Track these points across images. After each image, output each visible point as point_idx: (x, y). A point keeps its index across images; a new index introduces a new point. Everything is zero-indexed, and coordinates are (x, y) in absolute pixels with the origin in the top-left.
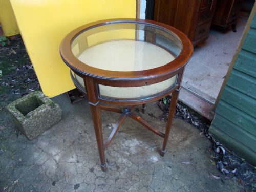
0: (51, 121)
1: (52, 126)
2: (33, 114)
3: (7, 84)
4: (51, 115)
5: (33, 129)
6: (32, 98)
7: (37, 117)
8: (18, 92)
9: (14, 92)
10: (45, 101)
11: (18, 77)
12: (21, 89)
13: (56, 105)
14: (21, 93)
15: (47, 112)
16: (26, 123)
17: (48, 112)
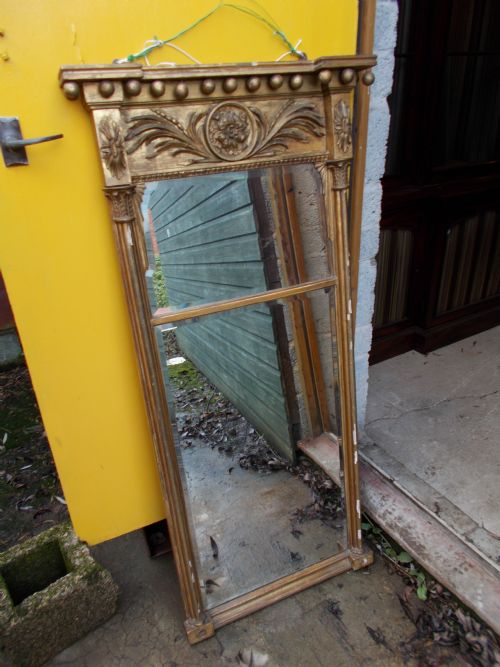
0: (85, 620)
1: (85, 634)
2: (37, 605)
3: (9, 477)
4: (88, 602)
5: (32, 647)
6: (49, 544)
7: (46, 611)
8: (28, 503)
9: (21, 504)
10: (77, 562)
11: (39, 457)
12: (37, 496)
13: (103, 574)
14: (35, 507)
15: (76, 597)
16: (15, 629)
17: (80, 597)
